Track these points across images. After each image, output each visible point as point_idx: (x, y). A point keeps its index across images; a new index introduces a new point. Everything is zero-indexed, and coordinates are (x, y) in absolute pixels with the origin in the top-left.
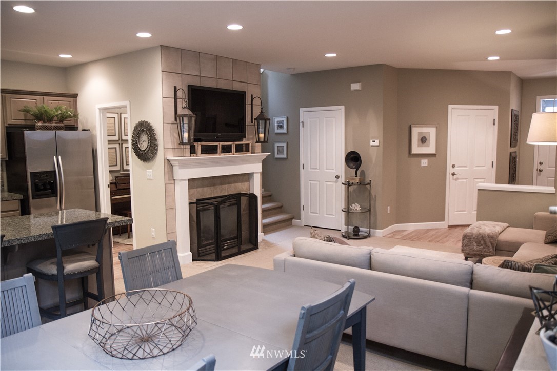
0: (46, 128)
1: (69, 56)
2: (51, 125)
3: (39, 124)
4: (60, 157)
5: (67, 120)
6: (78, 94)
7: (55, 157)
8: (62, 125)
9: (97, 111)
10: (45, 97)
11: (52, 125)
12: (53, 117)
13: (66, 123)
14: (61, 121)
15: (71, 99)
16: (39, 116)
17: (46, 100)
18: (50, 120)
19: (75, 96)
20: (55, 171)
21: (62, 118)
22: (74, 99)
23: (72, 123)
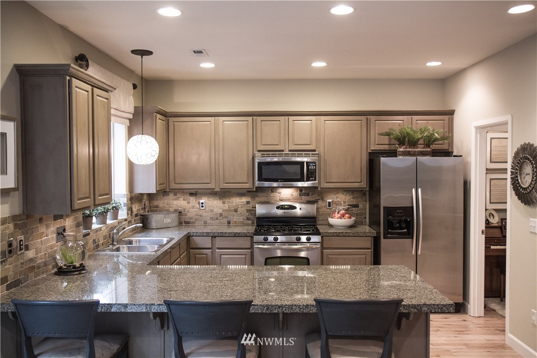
0: (409, 154)
1: (438, 64)
2: (414, 150)
3: (400, 150)
4: (420, 190)
5: (435, 143)
6: (454, 111)
7: (414, 189)
8: (428, 149)
9: (473, 130)
10: (413, 116)
11: (416, 150)
12: (418, 140)
13: (433, 147)
14: (428, 146)
15: (446, 117)
16: (401, 139)
17: (414, 121)
18: (413, 143)
19: (451, 113)
20: (413, 207)
21: (429, 141)
22: (450, 116)
23: (445, 147)
